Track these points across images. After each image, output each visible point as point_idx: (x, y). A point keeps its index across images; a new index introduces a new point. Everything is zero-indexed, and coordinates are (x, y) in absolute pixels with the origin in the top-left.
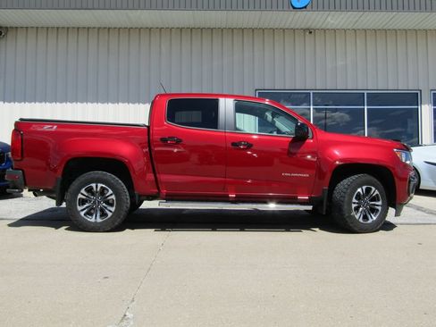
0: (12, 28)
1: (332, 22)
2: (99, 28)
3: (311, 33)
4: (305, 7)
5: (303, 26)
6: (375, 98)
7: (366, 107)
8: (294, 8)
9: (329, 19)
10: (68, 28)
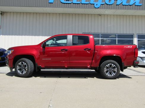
0: (5, 12)
1: (107, 12)
2: (33, 13)
3: (100, 15)
4: (99, 8)
5: (98, 14)
6: (120, 36)
7: (117, 39)
8: (95, 8)
9: (106, 11)
10: (24, 13)
